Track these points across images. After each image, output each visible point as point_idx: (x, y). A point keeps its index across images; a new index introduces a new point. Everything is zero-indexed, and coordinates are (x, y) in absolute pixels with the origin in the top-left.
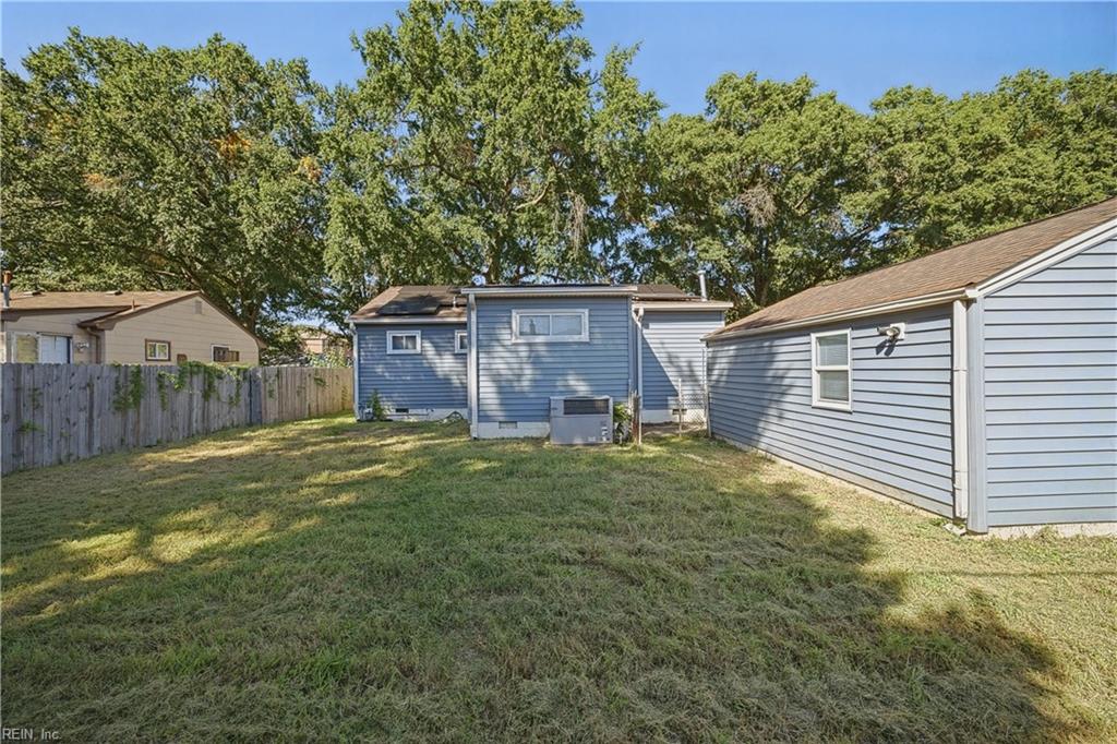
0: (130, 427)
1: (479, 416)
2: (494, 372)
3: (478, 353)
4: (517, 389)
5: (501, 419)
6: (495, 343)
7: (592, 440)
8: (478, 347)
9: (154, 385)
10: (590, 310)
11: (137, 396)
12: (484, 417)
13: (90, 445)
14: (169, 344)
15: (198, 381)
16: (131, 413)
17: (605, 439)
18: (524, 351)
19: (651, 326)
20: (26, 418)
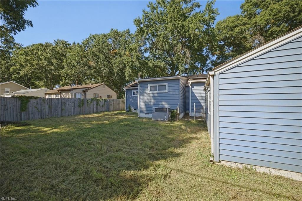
0: (81, 110)
1: (140, 112)
2: (144, 100)
3: (140, 96)
4: (150, 105)
5: (146, 113)
6: (144, 93)
7: (162, 119)
8: (140, 94)
9: (86, 102)
10: (168, 83)
11: (83, 104)
12: (141, 112)
13: (74, 113)
14: (98, 94)
15: (95, 102)
16: (82, 107)
17: (166, 119)
18: (151, 95)
19: (195, 87)
20: (63, 108)
